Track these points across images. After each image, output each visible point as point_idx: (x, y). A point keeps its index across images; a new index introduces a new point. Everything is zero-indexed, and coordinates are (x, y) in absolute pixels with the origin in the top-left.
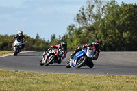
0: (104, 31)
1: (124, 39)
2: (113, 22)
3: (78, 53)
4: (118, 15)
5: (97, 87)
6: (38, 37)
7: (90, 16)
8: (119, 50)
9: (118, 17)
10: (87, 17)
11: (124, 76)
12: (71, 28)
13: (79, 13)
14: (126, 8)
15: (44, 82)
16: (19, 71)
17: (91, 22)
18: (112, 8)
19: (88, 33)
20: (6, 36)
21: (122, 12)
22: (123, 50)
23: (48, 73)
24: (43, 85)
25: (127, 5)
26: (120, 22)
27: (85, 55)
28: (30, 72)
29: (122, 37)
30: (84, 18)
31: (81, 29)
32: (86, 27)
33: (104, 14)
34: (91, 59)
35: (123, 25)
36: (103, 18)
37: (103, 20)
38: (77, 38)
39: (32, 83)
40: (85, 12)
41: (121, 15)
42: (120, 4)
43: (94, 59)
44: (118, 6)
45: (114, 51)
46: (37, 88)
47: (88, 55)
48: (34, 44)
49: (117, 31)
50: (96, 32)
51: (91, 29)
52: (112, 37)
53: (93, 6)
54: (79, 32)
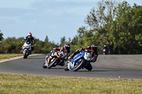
0: (116, 34)
1: (137, 42)
2: (125, 24)
3: (76, 56)
4: (130, 17)
5: (109, 92)
6: (47, 39)
7: (101, 18)
8: (131, 53)
9: (130, 19)
10: (98, 18)
11: (136, 80)
12: (81, 30)
13: (90, 14)
14: (138, 10)
15: (54, 86)
16: (28, 75)
17: (102, 24)
18: (124, 9)
19: (99, 36)
20: (14, 39)
21: (134, 14)
22: (135, 53)
23: (58, 77)
24: (52, 89)
25: (139, 7)
26: (132, 24)
27: (83, 58)
28: (39, 75)
29: (134, 40)
30: (95, 20)
31: (91, 31)
32: (97, 30)
33: (116, 16)
34: (89, 61)
35: (136, 27)
36: (114, 20)
37: (114, 22)
38: (87, 40)
39: (41, 87)
40: (96, 14)
41: (133, 17)
42: (132, 5)
43: (92, 61)
44: (130, 7)
45: (126, 54)
46: (47, 93)
47: (85, 58)
48: (43, 47)
49: (129, 33)
50: (108, 34)
51: (103, 31)
52: (123, 39)
53: (104, 8)
54: (89, 35)
